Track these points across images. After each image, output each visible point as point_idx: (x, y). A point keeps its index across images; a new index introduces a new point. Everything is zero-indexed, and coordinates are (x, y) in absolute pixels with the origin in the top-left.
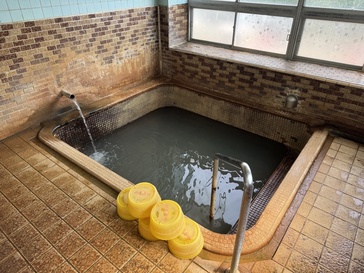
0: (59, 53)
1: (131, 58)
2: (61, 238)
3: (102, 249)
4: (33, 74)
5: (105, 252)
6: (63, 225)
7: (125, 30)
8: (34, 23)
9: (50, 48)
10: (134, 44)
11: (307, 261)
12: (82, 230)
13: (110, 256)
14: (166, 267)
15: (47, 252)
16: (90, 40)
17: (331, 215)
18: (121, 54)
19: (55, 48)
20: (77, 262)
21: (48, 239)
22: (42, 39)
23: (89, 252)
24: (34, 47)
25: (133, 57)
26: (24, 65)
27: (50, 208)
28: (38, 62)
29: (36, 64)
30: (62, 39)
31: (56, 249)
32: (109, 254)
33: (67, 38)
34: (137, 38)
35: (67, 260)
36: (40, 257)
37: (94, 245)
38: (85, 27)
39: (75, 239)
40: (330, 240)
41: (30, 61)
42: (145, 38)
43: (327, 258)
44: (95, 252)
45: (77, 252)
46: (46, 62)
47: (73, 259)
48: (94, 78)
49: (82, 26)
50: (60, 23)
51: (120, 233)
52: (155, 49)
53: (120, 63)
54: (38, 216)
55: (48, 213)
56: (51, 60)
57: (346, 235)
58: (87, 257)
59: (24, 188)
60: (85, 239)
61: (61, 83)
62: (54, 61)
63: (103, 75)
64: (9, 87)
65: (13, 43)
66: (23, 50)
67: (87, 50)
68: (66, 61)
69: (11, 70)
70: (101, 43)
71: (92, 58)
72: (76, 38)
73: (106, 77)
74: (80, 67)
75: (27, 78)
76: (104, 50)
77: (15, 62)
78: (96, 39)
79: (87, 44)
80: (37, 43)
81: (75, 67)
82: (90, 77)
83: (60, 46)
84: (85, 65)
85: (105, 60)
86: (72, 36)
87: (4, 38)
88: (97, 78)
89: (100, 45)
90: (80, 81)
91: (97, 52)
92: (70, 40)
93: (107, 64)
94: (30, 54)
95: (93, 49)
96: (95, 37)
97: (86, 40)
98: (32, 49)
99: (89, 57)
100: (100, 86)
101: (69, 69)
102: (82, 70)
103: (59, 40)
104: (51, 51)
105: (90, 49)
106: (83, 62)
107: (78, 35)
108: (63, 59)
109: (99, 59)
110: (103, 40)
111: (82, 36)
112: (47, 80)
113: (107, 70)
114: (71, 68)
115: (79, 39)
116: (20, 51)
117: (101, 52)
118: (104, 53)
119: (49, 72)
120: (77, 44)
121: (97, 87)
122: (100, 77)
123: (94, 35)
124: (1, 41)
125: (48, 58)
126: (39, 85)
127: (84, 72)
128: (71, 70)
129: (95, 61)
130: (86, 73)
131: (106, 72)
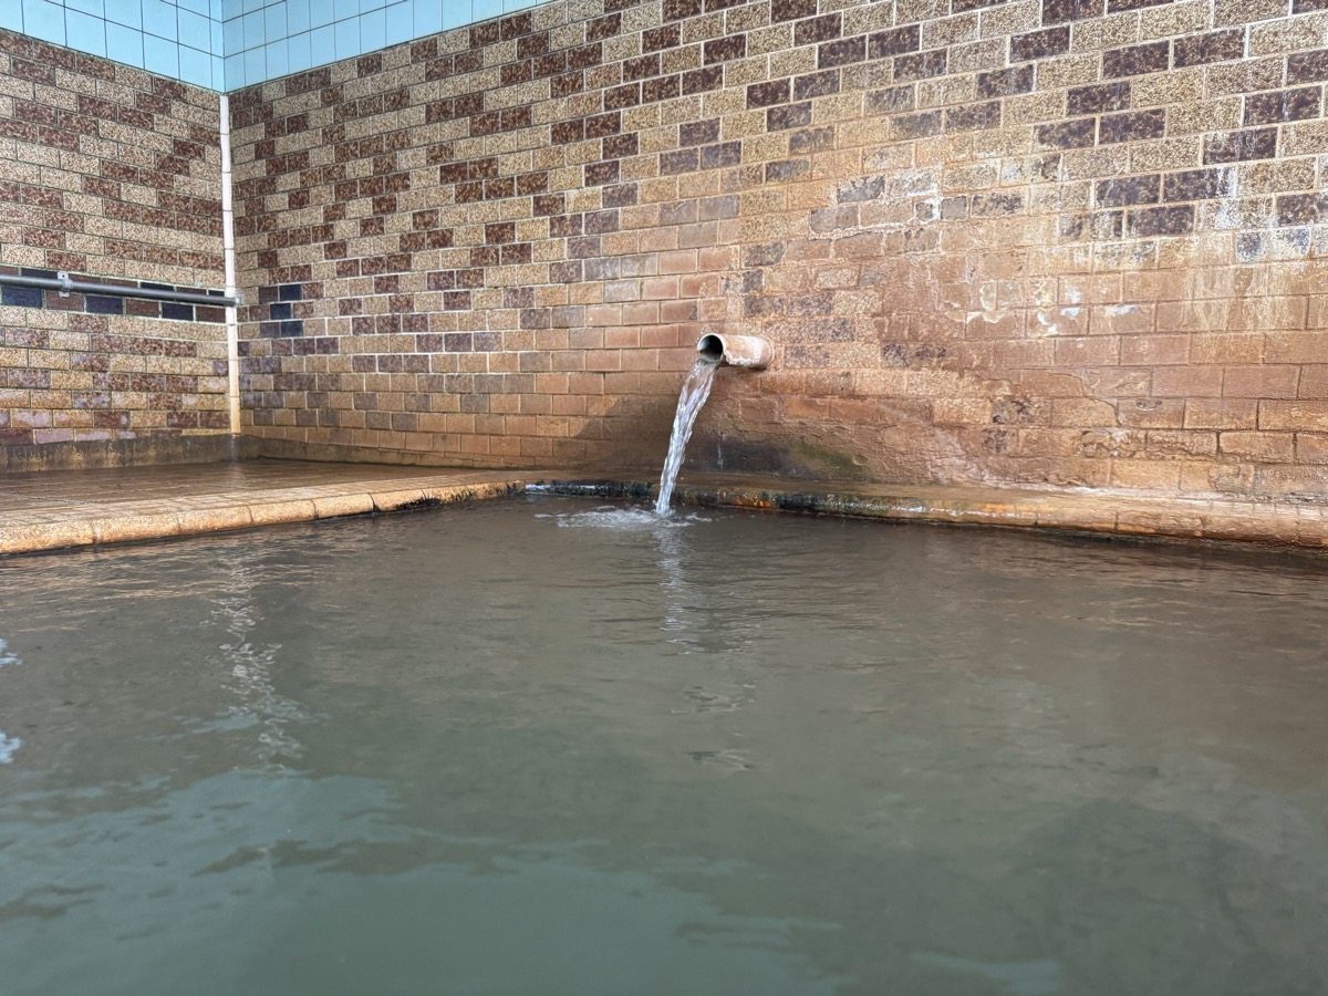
0: (796, 125)
4: (655, 220)
9: (764, 95)
16: (1024, 47)
19: (787, 93)
22: (737, 46)
24: (694, 85)
26: (634, 167)
28: (689, 162)
29: (680, 172)
30: (835, 40)
33: (863, 38)
41: (661, 155)
46: (723, 165)
48: (978, 321)
56: (750, 160)
61: (761, 299)
62: (759, 166)
63: (1063, 312)
64: (565, 256)
65: (622, 67)
66: (646, 100)
67: (980, 116)
68: (821, 174)
69: (587, 185)
70: (1110, 62)
71: (1006, 170)
72: (918, 36)
73: (1091, 336)
74: (898, 221)
75: (630, 235)
76: (1125, 117)
77: (608, 151)
78: (1075, 37)
79: (990, 71)
80: (712, 66)
81: (867, 220)
82: (956, 305)
83: (815, 81)
84: (936, 213)
85: (1119, 198)
86: (897, 24)
87: (600, 44)
88: (1006, 325)
89: (1101, 80)
90: (873, 310)
91: (1060, 136)
92: (882, 46)
93: (1123, 237)
94: (670, 118)
95: (1025, 112)
96: (1065, 25)
97: (992, 46)
98: (684, 93)
99: (984, 166)
100: (1014, 388)
101: (826, 221)
102: (906, 245)
103: (817, 51)
104: (760, 109)
105: (1002, 107)
106: (929, 192)
107: (942, 15)
108: (808, 158)
109: (1067, 184)
110: (1139, 44)
111: (970, 20)
112: (706, 264)
113: (1114, 281)
114: (837, 218)
115: (944, 37)
116: (637, 102)
117: (1093, 137)
118: (1121, 144)
119: (721, 225)
120: (919, 74)
121: (990, 387)
122: (1032, 320)
123: (1068, 9)
124: (588, 56)
125: (736, 147)
126: (666, 280)
127: (921, 258)
128: (839, 233)
129: (1018, 200)
130: (932, 269)
131: (1107, 295)
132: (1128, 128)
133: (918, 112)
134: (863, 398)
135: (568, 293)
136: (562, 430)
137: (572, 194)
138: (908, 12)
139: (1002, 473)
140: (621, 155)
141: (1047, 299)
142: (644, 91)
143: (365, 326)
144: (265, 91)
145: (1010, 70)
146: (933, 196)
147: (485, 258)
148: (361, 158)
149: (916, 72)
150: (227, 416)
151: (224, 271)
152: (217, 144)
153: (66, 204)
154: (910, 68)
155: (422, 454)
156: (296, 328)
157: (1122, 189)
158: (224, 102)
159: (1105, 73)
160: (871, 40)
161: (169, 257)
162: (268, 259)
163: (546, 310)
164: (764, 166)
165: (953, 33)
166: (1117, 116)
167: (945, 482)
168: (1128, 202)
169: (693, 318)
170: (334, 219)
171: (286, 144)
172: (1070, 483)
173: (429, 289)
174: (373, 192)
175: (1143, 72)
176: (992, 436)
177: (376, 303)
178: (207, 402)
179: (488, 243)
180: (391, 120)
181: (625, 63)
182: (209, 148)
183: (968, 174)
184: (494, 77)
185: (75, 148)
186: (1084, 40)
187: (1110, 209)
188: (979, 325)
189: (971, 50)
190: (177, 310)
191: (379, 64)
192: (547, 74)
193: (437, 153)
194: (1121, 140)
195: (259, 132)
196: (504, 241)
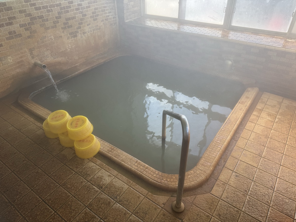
0: (30, 30)
1: (93, 32)
2: (38, 183)
3: (72, 190)
4: (9, 48)
5: (75, 192)
6: (40, 172)
7: (86, 8)
8: (6, 3)
10: (95, 20)
11: (238, 193)
12: (56, 175)
13: (78, 196)
14: (124, 203)
15: (27, 194)
16: (56, 18)
17: (259, 156)
18: (84, 29)
19: (27, 25)
20: (52, 201)
21: (28, 184)
22: (14, 18)
23: (61, 193)
24: (8, 25)
25: (94, 31)
27: (28, 159)
28: (12, 38)
30: (32, 17)
31: (34, 192)
32: (78, 194)
33: (36, 16)
34: (97, 15)
35: (43, 200)
36: (21, 199)
37: (66, 187)
38: (51, 6)
39: (50, 183)
40: (258, 176)
41: (5, 38)
42: (104, 15)
43: (255, 190)
44: (66, 193)
45: (51, 194)
46: (19, 37)
47: (48, 199)
49: (49, 5)
50: (28, 3)
51: (86, 177)
52: (113, 24)
53: (84, 37)
54: (19, 166)
55: (27, 164)
56: (24, 36)
57: (271, 172)
58: (60, 197)
59: (6, 143)
60: (58, 183)
61: (34, 56)
74: (49, 41)
79: (54, 21)
80: (10, 21)
83: (30, 23)
85: (71, 34)
86: (40, 14)
88: (65, 51)
90: (50, 53)
91: (64, 28)
92: (39, 18)
93: (72, 38)
94: (5, 31)
95: (59, 26)
96: (60, 15)
97: (53, 18)
102: (51, 44)
103: (29, 18)
104: (23, 28)
106: (52, 37)
107: (46, 13)
108: (34, 35)
109: (66, 34)
110: (68, 17)
111: (49, 14)
112: (22, 53)
114: (41, 42)
115: (47, 16)
119: (22, 47)
121: (65, 58)
122: (67, 49)
125: (21, 34)
127: (54, 45)
129: (62, 36)
131: (73, 45)
154: (44, 21)
159: (66, 21)
164: (27, 37)
175: (69, 21)
183: (55, 34)
186: (63, 17)
188: (62, 51)
194: (69, 28)
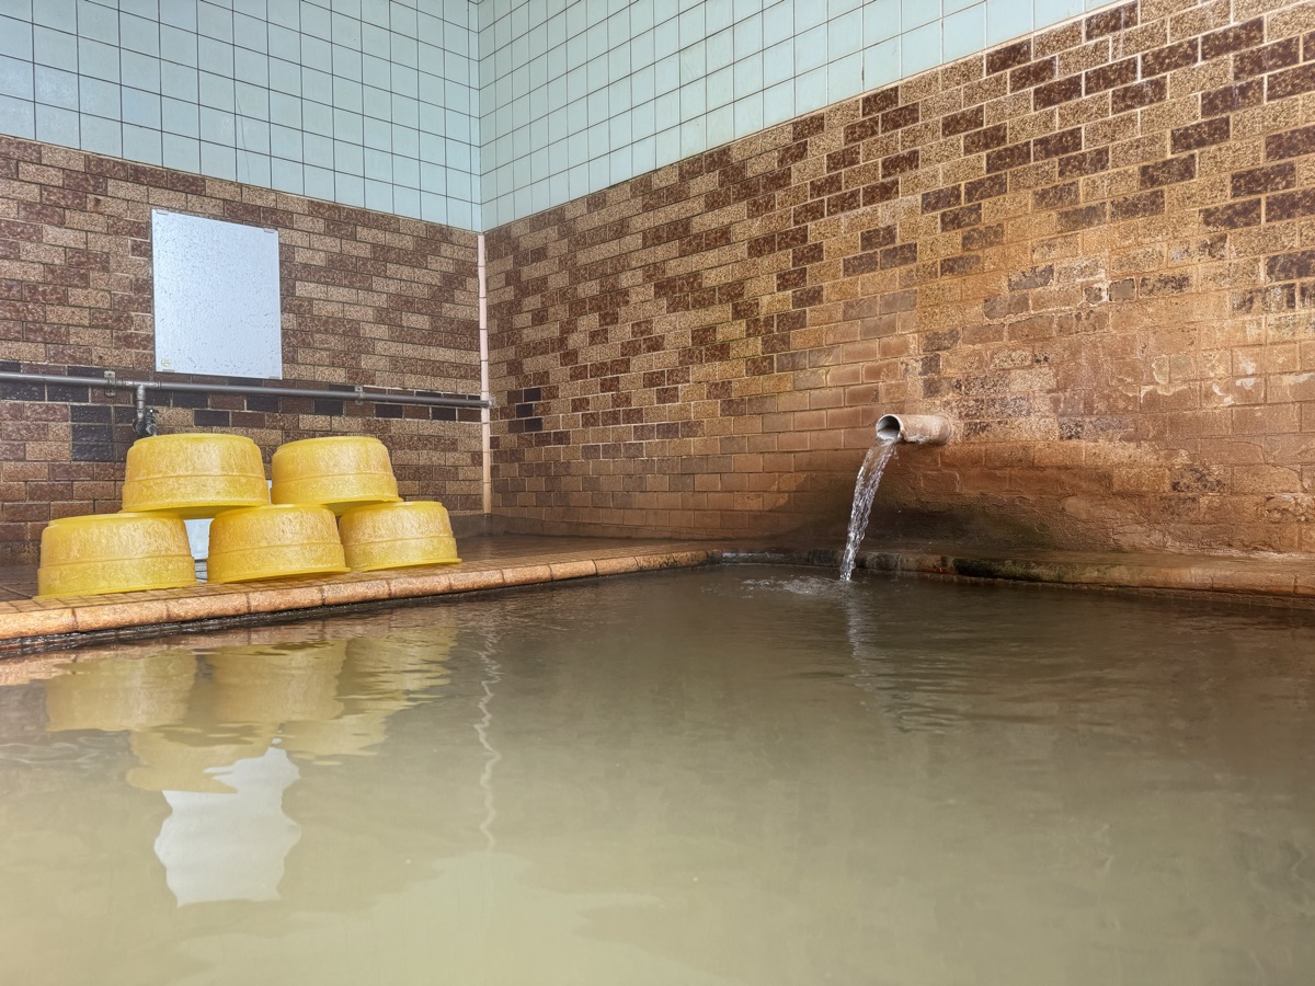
0: (969, 224)
4: (840, 316)
8: (897, 91)
9: (937, 200)
16: (1182, 139)
19: (958, 197)
22: (911, 160)
24: (873, 197)
26: (819, 272)
28: (870, 264)
29: (862, 273)
30: (1001, 148)
33: (1028, 144)
41: (844, 260)
46: (901, 264)
48: (1152, 394)
50: (1009, 70)
56: (925, 257)
61: (939, 380)
62: (934, 264)
63: (1238, 383)
64: (760, 353)
65: (809, 187)
66: (830, 213)
67: (1144, 205)
68: (992, 267)
69: (779, 290)
70: (1273, 146)
71: (1173, 253)
72: (1080, 138)
73: (1269, 404)
74: (1068, 305)
75: (817, 331)
76: (1292, 195)
77: (797, 260)
78: (1236, 125)
79: (1151, 163)
80: (889, 179)
81: (1039, 303)
82: (1129, 380)
83: (984, 184)
84: (1106, 298)
85: (1290, 271)
86: (1060, 128)
87: (789, 169)
88: (1180, 398)
89: (1264, 163)
90: (1048, 387)
91: (1225, 217)
92: (1046, 149)
93: (1297, 307)
94: (852, 227)
95: (1188, 198)
96: (1224, 116)
97: (1153, 141)
98: (864, 205)
99: (1150, 250)
100: (1193, 457)
101: (998, 308)
102: (1077, 326)
103: (985, 158)
104: (934, 213)
105: (1166, 195)
106: (1097, 277)
107: (1102, 117)
108: (980, 253)
109: (1236, 261)
110: (1301, 126)
111: (1130, 119)
112: (886, 351)
113: (1289, 351)
114: (1010, 305)
115: (1105, 136)
116: (822, 216)
117: (1259, 216)
118: (1289, 221)
119: (900, 316)
120: (1083, 171)
121: (1168, 457)
122: (1207, 392)
123: (1226, 102)
124: (778, 180)
125: (912, 248)
126: (849, 368)
127: (1093, 338)
128: (1013, 319)
129: (1186, 279)
130: (1103, 347)
131: (1283, 365)
132: (1294, 205)
133: (1082, 205)
134: (1044, 468)
135: (763, 384)
136: (755, 504)
137: (765, 300)
138: (1070, 117)
139: (1186, 538)
140: (808, 262)
141: (1221, 370)
142: (828, 205)
143: (592, 421)
144: (514, 230)
145: (1172, 160)
146: (1101, 281)
147: (691, 358)
148: (590, 280)
149: (1080, 169)
150: (481, 499)
151: (480, 380)
152: (476, 276)
153: (362, 331)
154: (1074, 167)
155: (638, 528)
156: (537, 424)
157: (1293, 263)
158: (481, 240)
159: (1268, 156)
160: (1035, 145)
161: (437, 369)
162: (515, 368)
163: (743, 400)
164: (939, 263)
165: (1114, 132)
166: (1283, 195)
167: (1126, 548)
168: (1300, 275)
169: (876, 399)
170: (567, 332)
171: (530, 272)
172: (1255, 548)
173: (645, 386)
174: (600, 308)
175: (1307, 152)
176: (1173, 503)
177: (601, 400)
178: (463, 488)
179: (693, 345)
180: (613, 248)
181: (812, 183)
182: (469, 280)
183: (1134, 258)
184: (697, 205)
185: (370, 289)
186: (1244, 128)
187: (1280, 283)
188: (1153, 399)
189: (1132, 145)
190: (444, 413)
191: (604, 200)
192: (744, 198)
193: (652, 271)
194: (1289, 217)
195: (509, 264)
196: (707, 343)
